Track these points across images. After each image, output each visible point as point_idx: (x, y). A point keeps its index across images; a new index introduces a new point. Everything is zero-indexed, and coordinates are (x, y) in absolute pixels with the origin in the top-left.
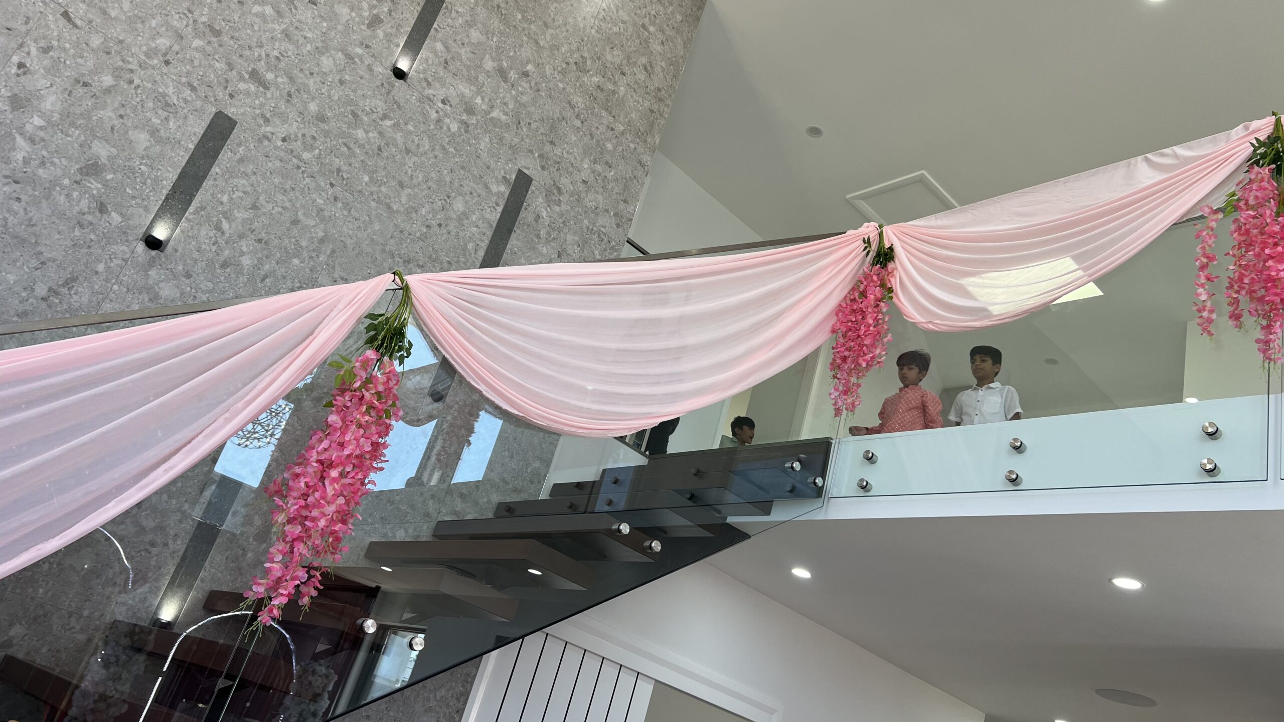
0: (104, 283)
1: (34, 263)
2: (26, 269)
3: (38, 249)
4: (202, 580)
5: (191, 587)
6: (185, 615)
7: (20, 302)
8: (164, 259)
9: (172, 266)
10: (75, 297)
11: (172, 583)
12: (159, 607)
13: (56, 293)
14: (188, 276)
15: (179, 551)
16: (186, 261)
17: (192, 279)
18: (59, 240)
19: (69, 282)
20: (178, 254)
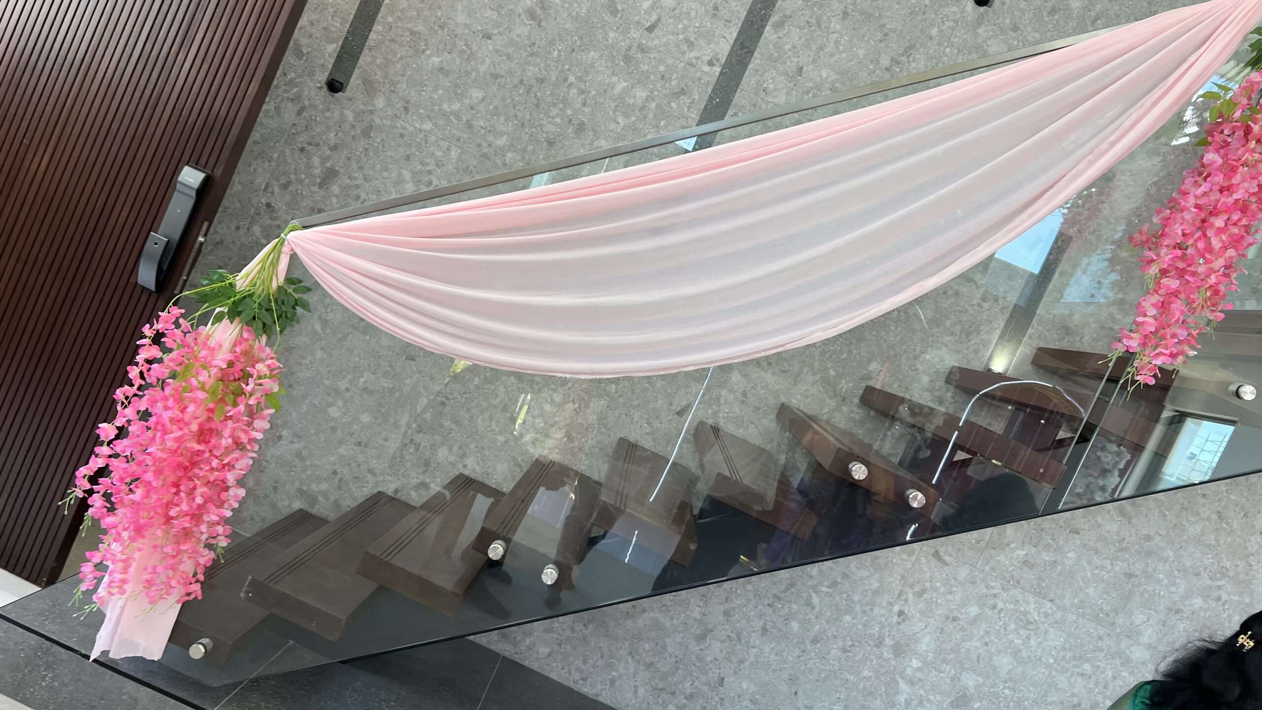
0: (937, 47)
1: (879, 35)
2: (873, 43)
3: (882, 22)
4: (1030, 337)
5: (1020, 342)
6: (1014, 368)
7: (869, 75)
8: (991, 15)
9: (1000, 21)
10: (914, 65)
11: (1001, 337)
12: (990, 359)
13: (898, 63)
14: (1015, 29)
15: (1008, 307)
16: (1013, 13)
17: (1019, 32)
18: (898, 10)
19: (909, 50)
20: (1005, 7)
